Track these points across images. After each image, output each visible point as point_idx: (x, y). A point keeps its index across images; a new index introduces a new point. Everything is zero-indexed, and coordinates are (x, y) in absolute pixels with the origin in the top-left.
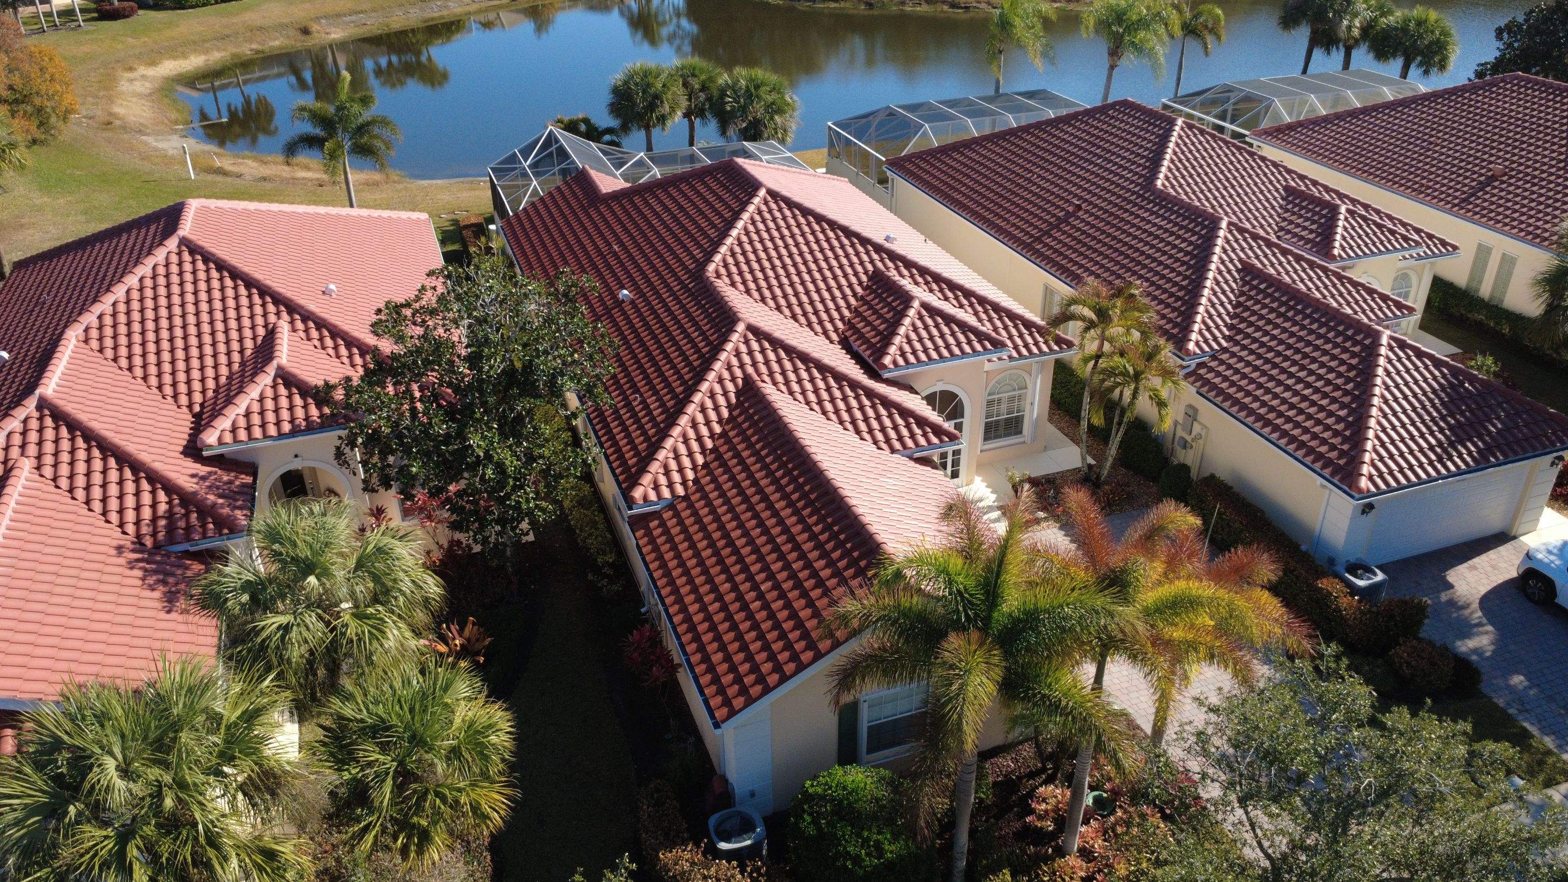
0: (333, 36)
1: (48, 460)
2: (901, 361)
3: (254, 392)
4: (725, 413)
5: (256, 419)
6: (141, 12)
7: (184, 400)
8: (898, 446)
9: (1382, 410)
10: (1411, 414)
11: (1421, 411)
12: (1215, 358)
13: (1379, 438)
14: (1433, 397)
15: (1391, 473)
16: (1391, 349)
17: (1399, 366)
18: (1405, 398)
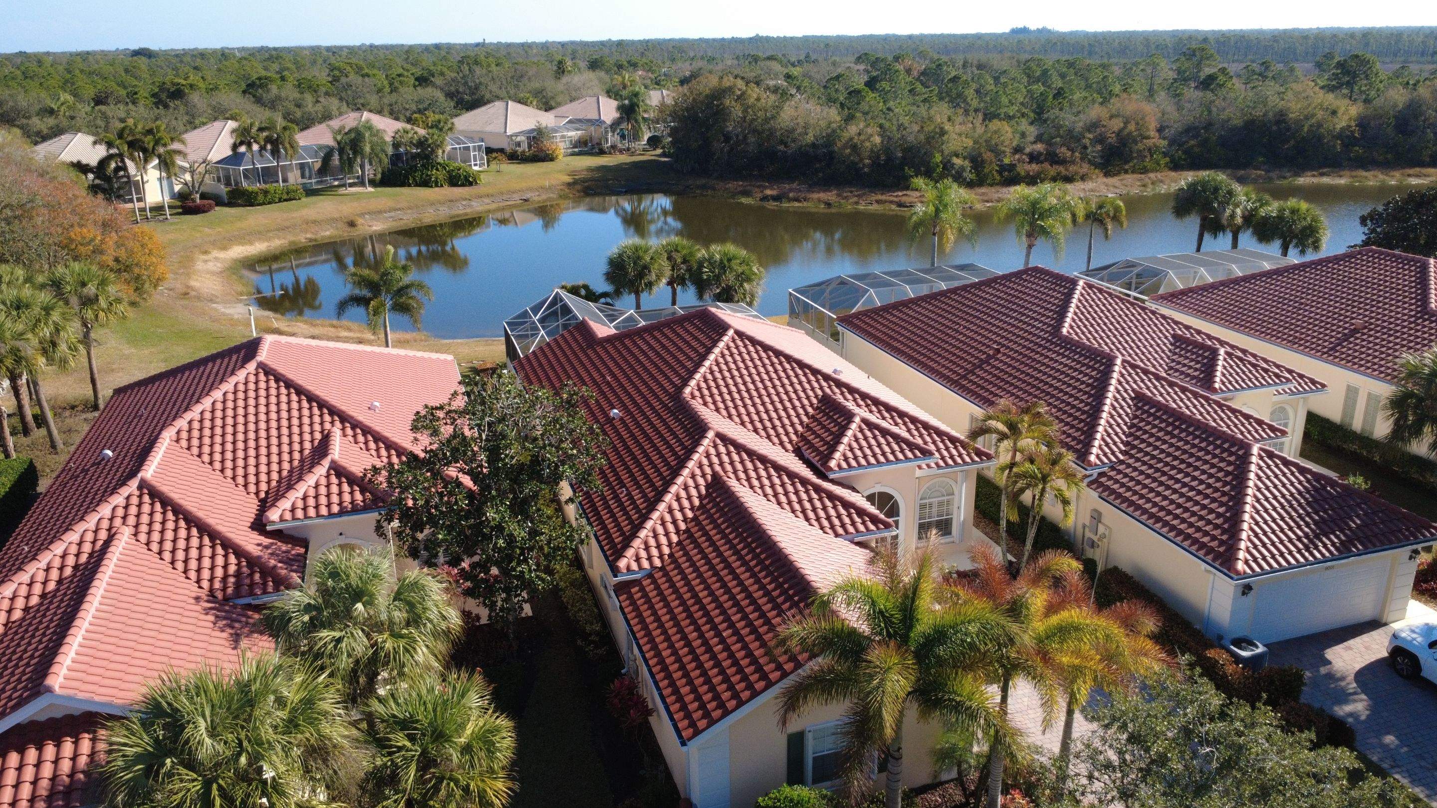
0: (374, 228)
1: (144, 528)
2: (844, 465)
3: (310, 480)
4: (697, 502)
5: (311, 502)
6: (217, 208)
7: (252, 488)
8: (840, 531)
9: (1255, 507)
10: (1281, 511)
11: (1289, 509)
12: (1113, 468)
13: (1252, 530)
14: (1299, 497)
15: (1264, 559)
16: (1261, 458)
17: (1268, 472)
18: (1275, 498)
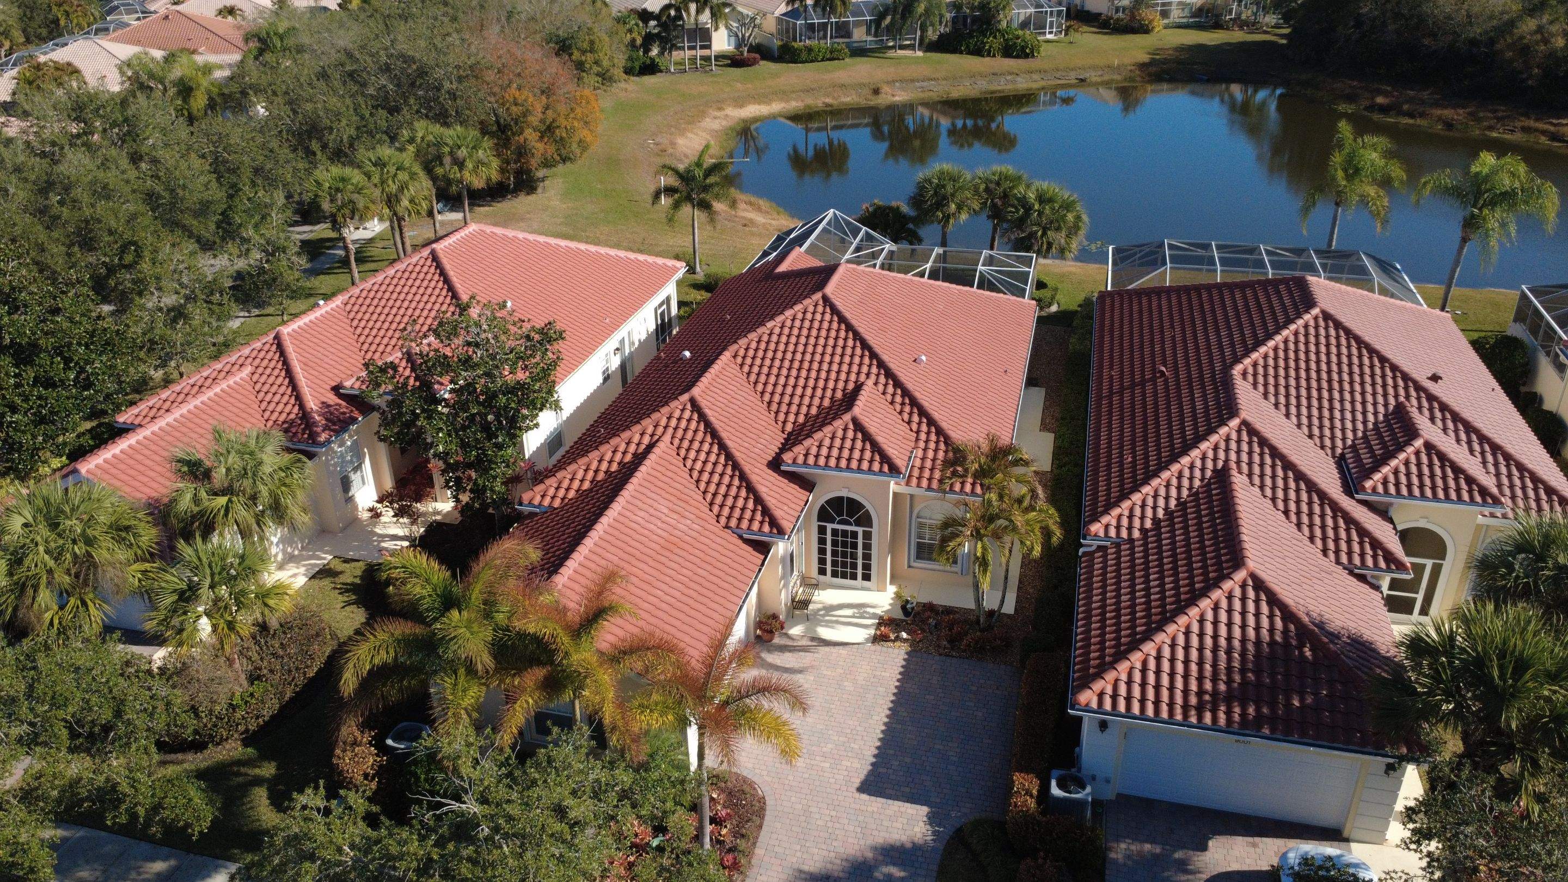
0: (897, 98)
1: (260, 370)
2: (800, 460)
6: (762, 63)
8: (733, 523)
9: (1174, 639)
10: (1208, 654)
11: (1222, 655)
12: (1118, 545)
13: (1145, 663)
14: (1250, 647)
15: (1129, 699)
16: (1243, 586)
17: (1237, 605)
18: (1215, 637)
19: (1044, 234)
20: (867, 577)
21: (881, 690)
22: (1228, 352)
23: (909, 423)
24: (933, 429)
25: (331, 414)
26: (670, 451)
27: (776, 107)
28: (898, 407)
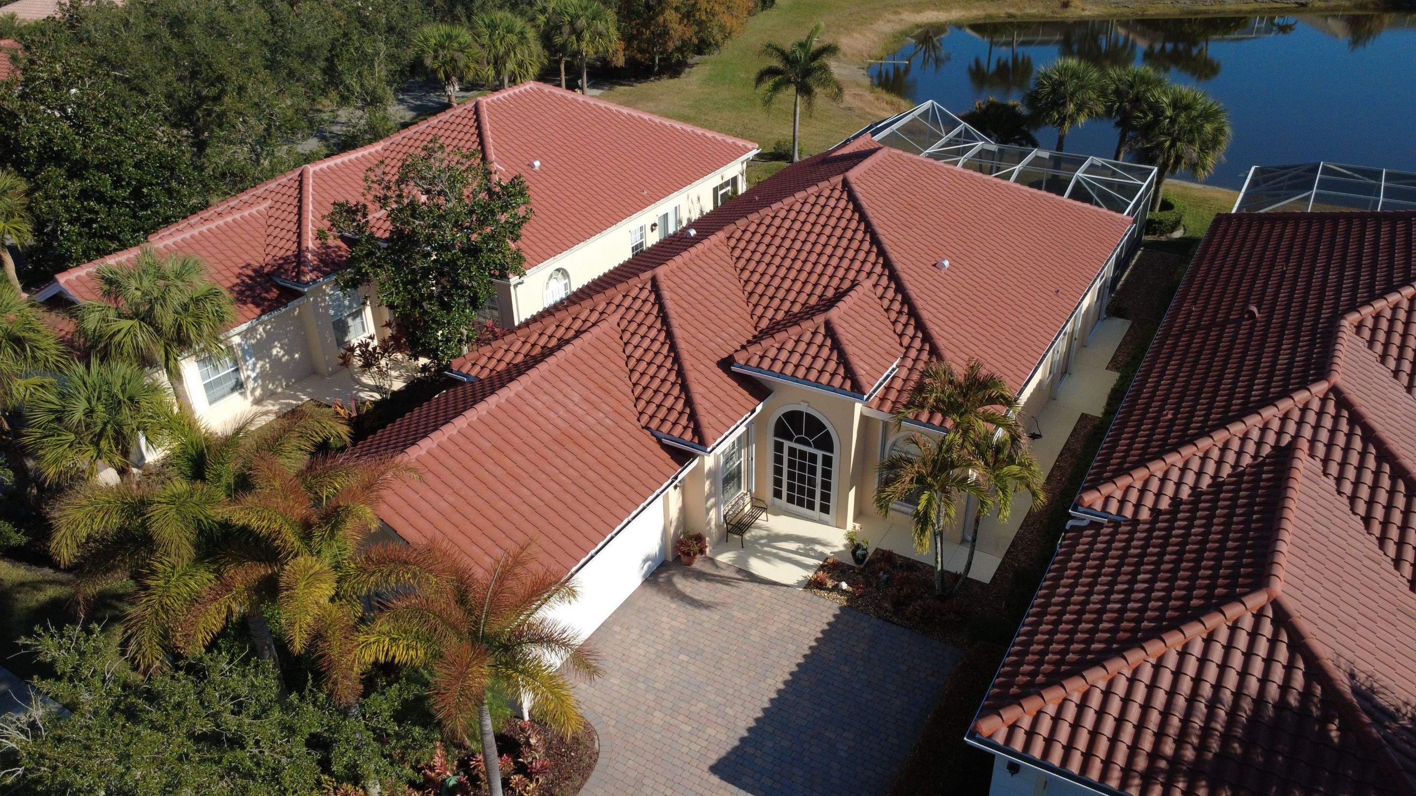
0: (1087, 13)
8: (654, 425)
9: (1136, 671)
10: (1181, 702)
11: (1202, 707)
12: (1116, 525)
13: (1086, 696)
14: (1247, 705)
15: (1049, 741)
16: (1259, 616)
17: (1242, 641)
18: (1198, 680)
19: (1173, 144)
20: (825, 509)
21: (792, 647)
22: (1345, 297)
23: (901, 336)
24: (927, 347)
25: (327, 255)
26: (612, 333)
27: (955, 14)
28: (893, 316)
